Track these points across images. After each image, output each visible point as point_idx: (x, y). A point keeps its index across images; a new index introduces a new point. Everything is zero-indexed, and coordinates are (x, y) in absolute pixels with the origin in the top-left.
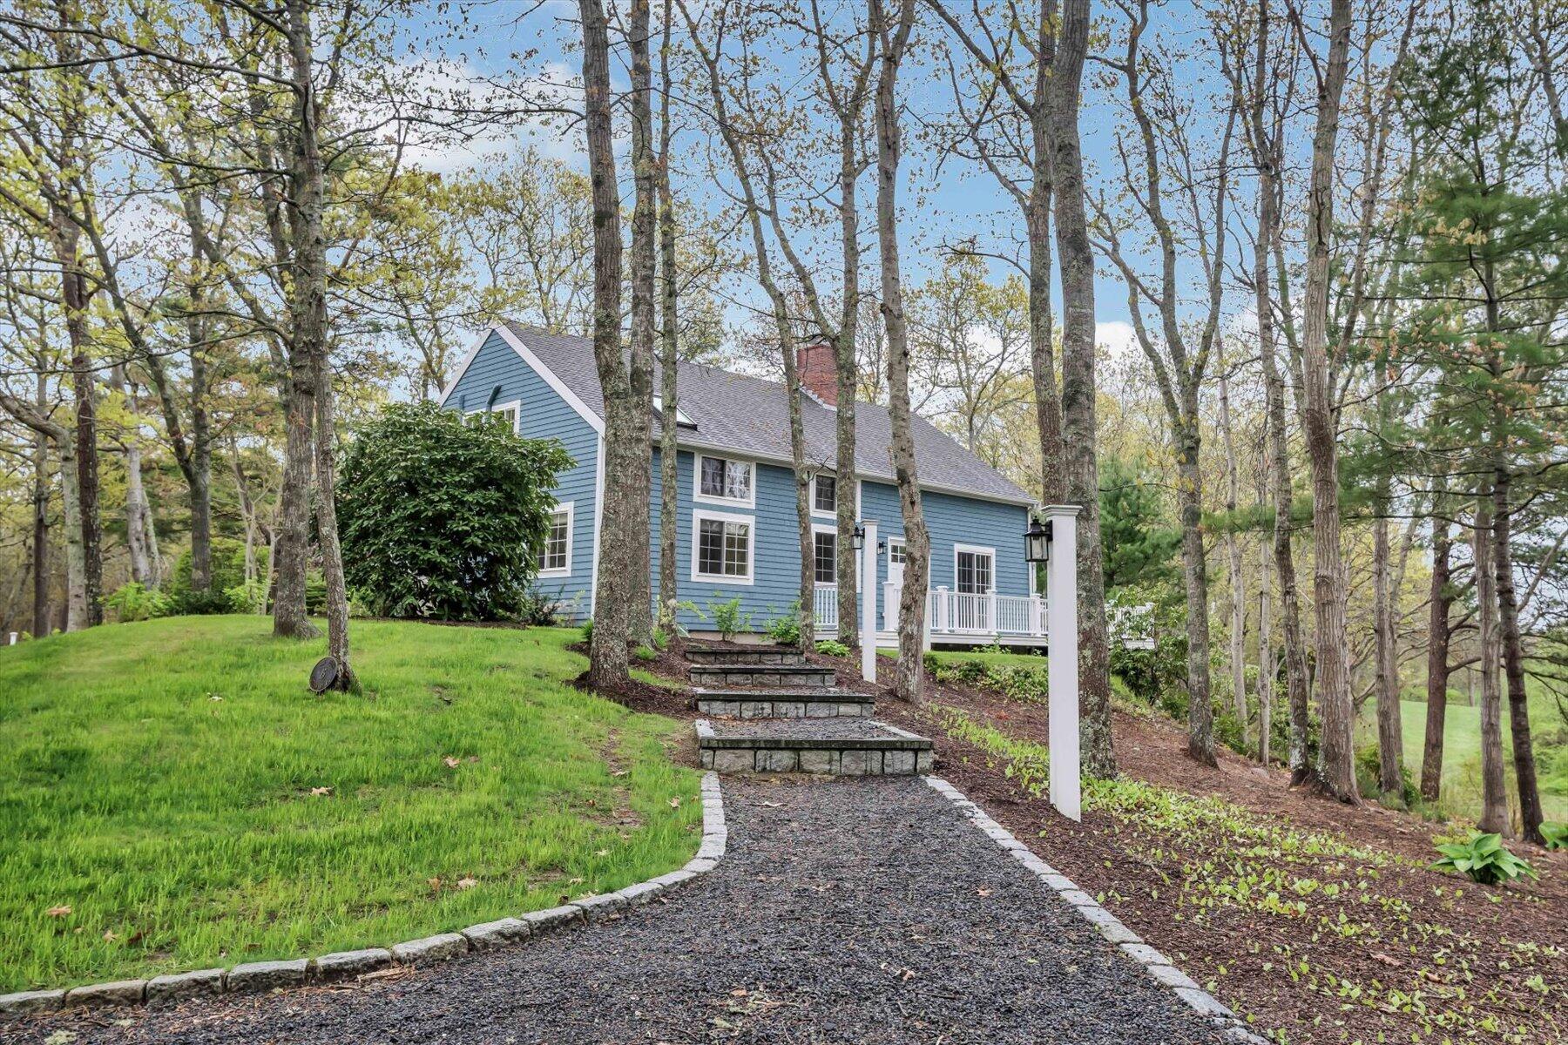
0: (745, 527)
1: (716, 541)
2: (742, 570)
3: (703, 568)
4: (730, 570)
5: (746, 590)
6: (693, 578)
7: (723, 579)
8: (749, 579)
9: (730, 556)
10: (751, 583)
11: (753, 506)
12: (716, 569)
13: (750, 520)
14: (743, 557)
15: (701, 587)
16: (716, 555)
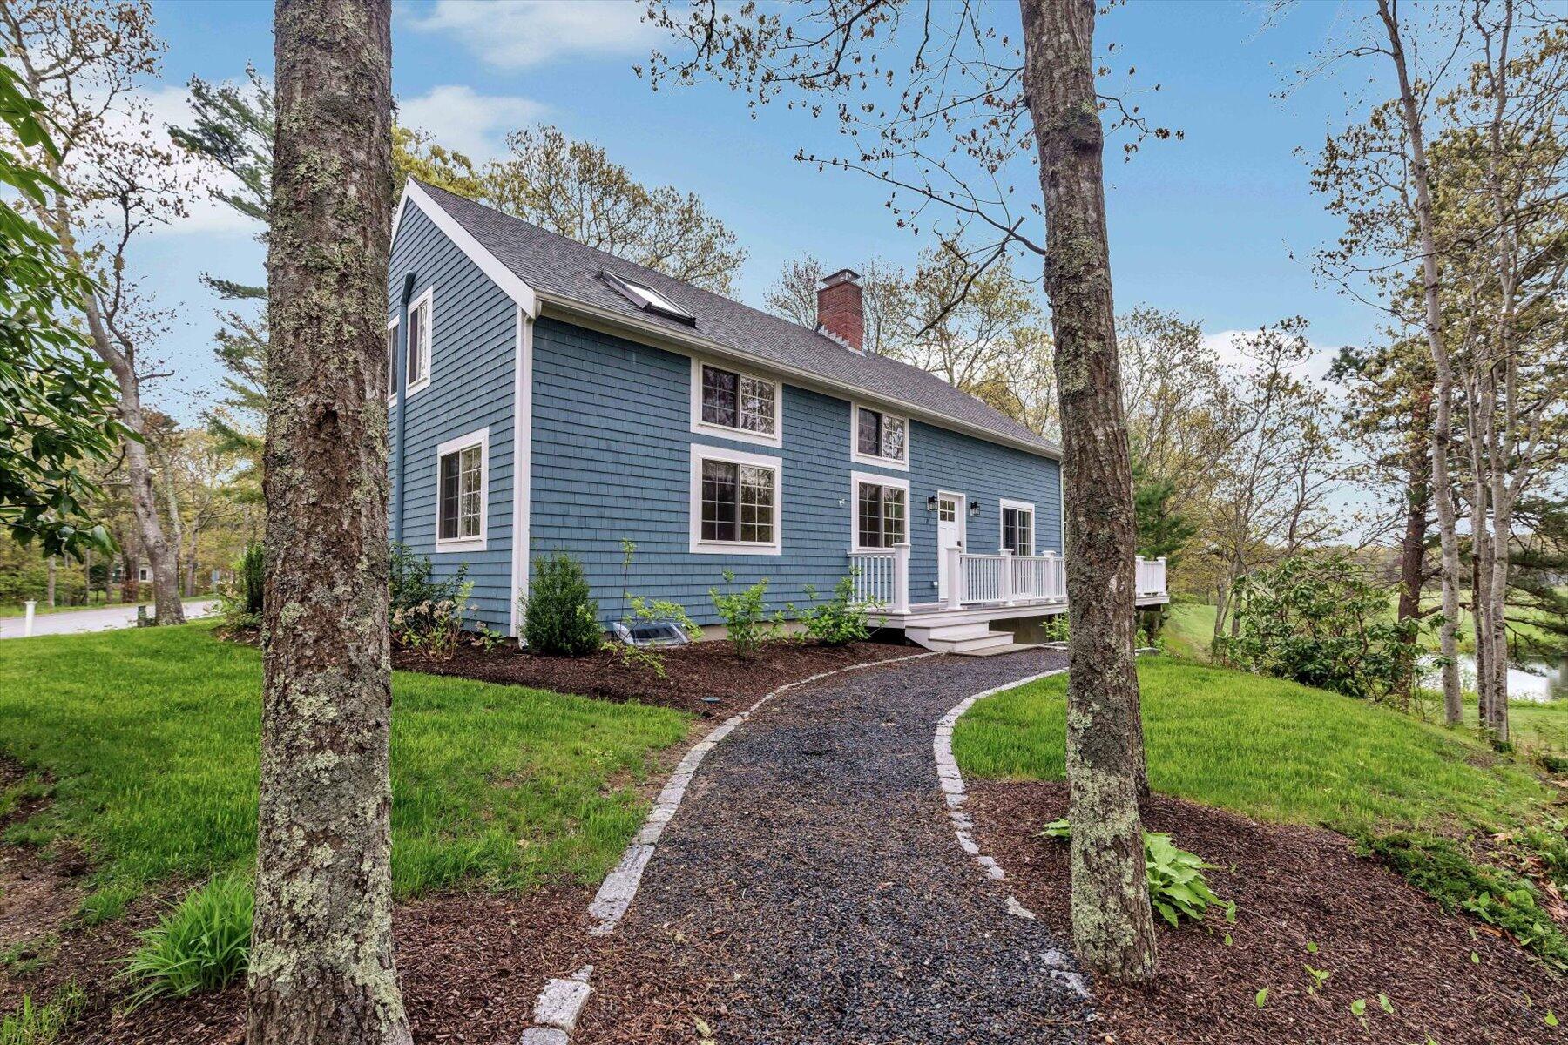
0: (769, 475)
1: (728, 493)
2: (765, 535)
3: (708, 532)
4: (748, 534)
5: (772, 563)
6: (692, 549)
7: (739, 548)
8: (775, 547)
9: (748, 514)
10: (778, 552)
11: (779, 445)
12: (728, 534)
13: (775, 464)
14: (766, 515)
15: (705, 561)
16: (727, 513)
